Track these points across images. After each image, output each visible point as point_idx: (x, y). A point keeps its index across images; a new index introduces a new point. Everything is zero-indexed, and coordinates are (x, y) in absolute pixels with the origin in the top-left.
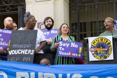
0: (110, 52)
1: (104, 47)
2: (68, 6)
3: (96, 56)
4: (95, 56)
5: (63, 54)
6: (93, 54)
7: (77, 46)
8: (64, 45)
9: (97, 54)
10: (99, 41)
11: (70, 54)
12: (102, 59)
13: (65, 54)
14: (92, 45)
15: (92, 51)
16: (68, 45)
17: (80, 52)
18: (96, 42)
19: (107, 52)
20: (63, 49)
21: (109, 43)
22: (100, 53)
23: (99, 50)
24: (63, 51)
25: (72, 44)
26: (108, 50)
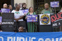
5: (29, 21)
7: (35, 17)
8: (29, 17)
11: (32, 20)
12: (46, 24)
13: (30, 21)
16: (31, 17)
17: (37, 19)
20: (29, 19)
21: (49, 17)
24: (29, 20)
25: (33, 16)
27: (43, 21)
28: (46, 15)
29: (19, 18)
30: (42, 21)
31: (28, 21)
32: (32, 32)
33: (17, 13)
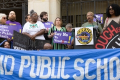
0: (91, 39)
1: (86, 35)
2: (60, 3)
4: (79, 42)
6: (78, 40)
8: (58, 34)
9: (81, 40)
11: (62, 41)
12: (85, 44)
13: (59, 41)
17: (69, 40)
18: (81, 31)
19: (89, 39)
20: (57, 38)
21: (91, 32)
23: (83, 37)
24: (57, 39)
26: (90, 37)
31: (55, 40)
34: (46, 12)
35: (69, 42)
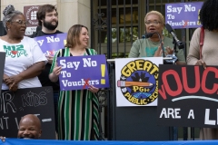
0: (157, 91)
3: (129, 96)
4: (127, 98)
5: (70, 84)
6: (124, 94)
7: (94, 64)
8: (70, 65)
9: (132, 93)
10: (136, 67)
11: (83, 82)
13: (75, 84)
14: (122, 75)
15: (122, 88)
16: (77, 64)
17: (103, 75)
18: (131, 69)
19: (152, 89)
20: (69, 75)
22: (138, 91)
24: (70, 80)
25: (85, 60)
26: (155, 85)
27: (130, 91)
28: (143, 64)
29: (24, 75)
30: (125, 90)
31: (65, 83)
32: (82, 139)
33: (14, 52)
34: (53, 4)
35: (103, 82)
